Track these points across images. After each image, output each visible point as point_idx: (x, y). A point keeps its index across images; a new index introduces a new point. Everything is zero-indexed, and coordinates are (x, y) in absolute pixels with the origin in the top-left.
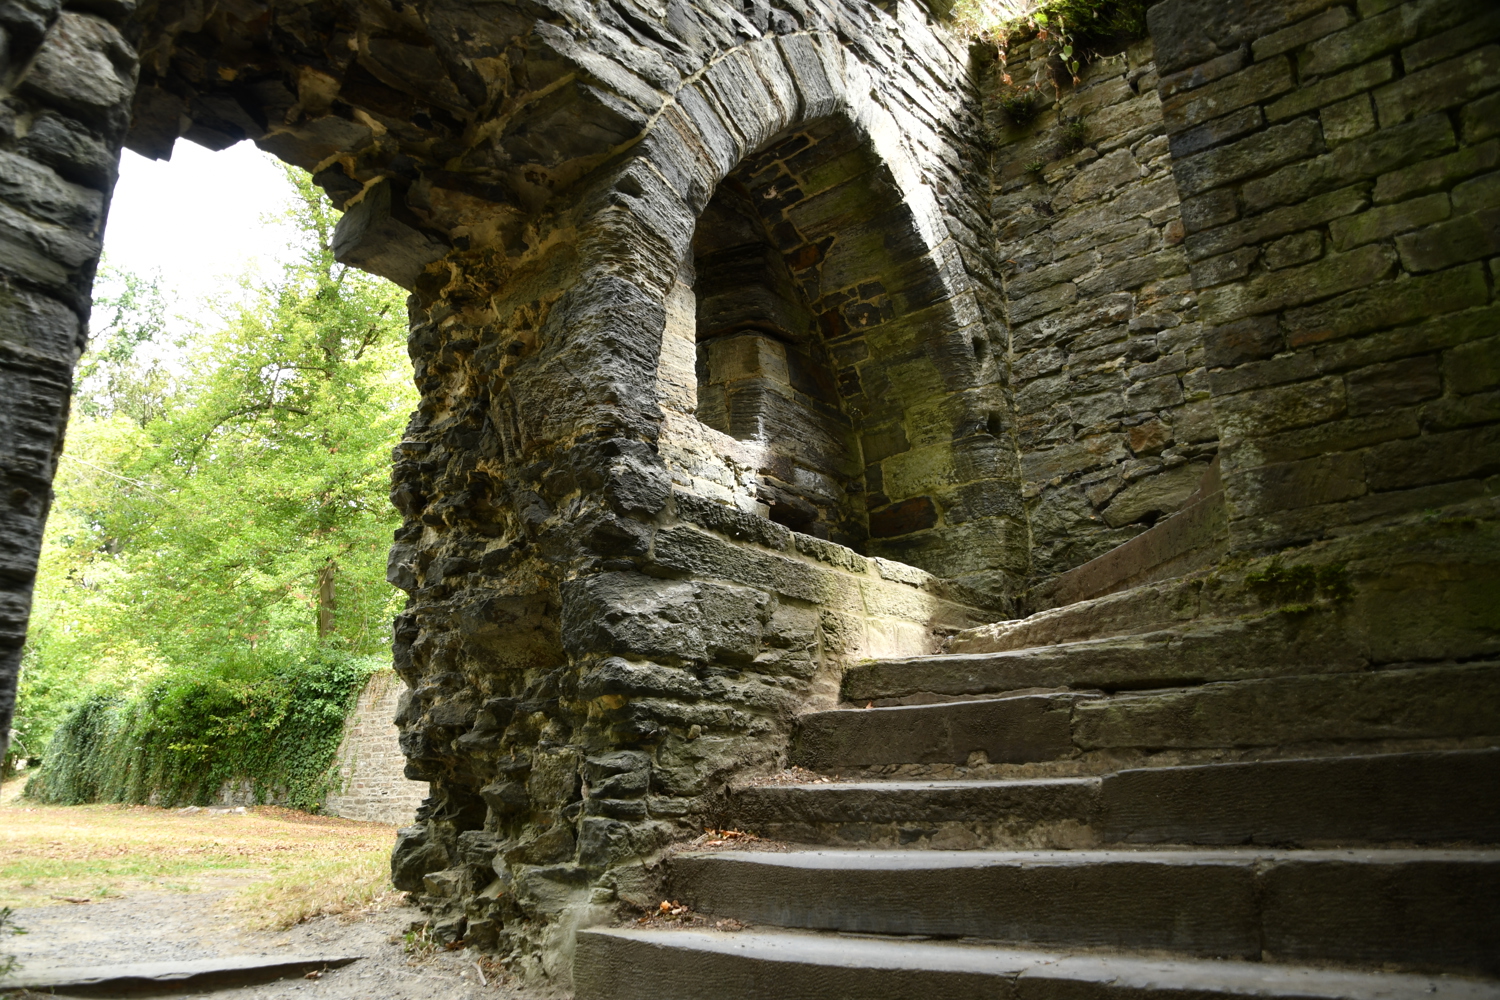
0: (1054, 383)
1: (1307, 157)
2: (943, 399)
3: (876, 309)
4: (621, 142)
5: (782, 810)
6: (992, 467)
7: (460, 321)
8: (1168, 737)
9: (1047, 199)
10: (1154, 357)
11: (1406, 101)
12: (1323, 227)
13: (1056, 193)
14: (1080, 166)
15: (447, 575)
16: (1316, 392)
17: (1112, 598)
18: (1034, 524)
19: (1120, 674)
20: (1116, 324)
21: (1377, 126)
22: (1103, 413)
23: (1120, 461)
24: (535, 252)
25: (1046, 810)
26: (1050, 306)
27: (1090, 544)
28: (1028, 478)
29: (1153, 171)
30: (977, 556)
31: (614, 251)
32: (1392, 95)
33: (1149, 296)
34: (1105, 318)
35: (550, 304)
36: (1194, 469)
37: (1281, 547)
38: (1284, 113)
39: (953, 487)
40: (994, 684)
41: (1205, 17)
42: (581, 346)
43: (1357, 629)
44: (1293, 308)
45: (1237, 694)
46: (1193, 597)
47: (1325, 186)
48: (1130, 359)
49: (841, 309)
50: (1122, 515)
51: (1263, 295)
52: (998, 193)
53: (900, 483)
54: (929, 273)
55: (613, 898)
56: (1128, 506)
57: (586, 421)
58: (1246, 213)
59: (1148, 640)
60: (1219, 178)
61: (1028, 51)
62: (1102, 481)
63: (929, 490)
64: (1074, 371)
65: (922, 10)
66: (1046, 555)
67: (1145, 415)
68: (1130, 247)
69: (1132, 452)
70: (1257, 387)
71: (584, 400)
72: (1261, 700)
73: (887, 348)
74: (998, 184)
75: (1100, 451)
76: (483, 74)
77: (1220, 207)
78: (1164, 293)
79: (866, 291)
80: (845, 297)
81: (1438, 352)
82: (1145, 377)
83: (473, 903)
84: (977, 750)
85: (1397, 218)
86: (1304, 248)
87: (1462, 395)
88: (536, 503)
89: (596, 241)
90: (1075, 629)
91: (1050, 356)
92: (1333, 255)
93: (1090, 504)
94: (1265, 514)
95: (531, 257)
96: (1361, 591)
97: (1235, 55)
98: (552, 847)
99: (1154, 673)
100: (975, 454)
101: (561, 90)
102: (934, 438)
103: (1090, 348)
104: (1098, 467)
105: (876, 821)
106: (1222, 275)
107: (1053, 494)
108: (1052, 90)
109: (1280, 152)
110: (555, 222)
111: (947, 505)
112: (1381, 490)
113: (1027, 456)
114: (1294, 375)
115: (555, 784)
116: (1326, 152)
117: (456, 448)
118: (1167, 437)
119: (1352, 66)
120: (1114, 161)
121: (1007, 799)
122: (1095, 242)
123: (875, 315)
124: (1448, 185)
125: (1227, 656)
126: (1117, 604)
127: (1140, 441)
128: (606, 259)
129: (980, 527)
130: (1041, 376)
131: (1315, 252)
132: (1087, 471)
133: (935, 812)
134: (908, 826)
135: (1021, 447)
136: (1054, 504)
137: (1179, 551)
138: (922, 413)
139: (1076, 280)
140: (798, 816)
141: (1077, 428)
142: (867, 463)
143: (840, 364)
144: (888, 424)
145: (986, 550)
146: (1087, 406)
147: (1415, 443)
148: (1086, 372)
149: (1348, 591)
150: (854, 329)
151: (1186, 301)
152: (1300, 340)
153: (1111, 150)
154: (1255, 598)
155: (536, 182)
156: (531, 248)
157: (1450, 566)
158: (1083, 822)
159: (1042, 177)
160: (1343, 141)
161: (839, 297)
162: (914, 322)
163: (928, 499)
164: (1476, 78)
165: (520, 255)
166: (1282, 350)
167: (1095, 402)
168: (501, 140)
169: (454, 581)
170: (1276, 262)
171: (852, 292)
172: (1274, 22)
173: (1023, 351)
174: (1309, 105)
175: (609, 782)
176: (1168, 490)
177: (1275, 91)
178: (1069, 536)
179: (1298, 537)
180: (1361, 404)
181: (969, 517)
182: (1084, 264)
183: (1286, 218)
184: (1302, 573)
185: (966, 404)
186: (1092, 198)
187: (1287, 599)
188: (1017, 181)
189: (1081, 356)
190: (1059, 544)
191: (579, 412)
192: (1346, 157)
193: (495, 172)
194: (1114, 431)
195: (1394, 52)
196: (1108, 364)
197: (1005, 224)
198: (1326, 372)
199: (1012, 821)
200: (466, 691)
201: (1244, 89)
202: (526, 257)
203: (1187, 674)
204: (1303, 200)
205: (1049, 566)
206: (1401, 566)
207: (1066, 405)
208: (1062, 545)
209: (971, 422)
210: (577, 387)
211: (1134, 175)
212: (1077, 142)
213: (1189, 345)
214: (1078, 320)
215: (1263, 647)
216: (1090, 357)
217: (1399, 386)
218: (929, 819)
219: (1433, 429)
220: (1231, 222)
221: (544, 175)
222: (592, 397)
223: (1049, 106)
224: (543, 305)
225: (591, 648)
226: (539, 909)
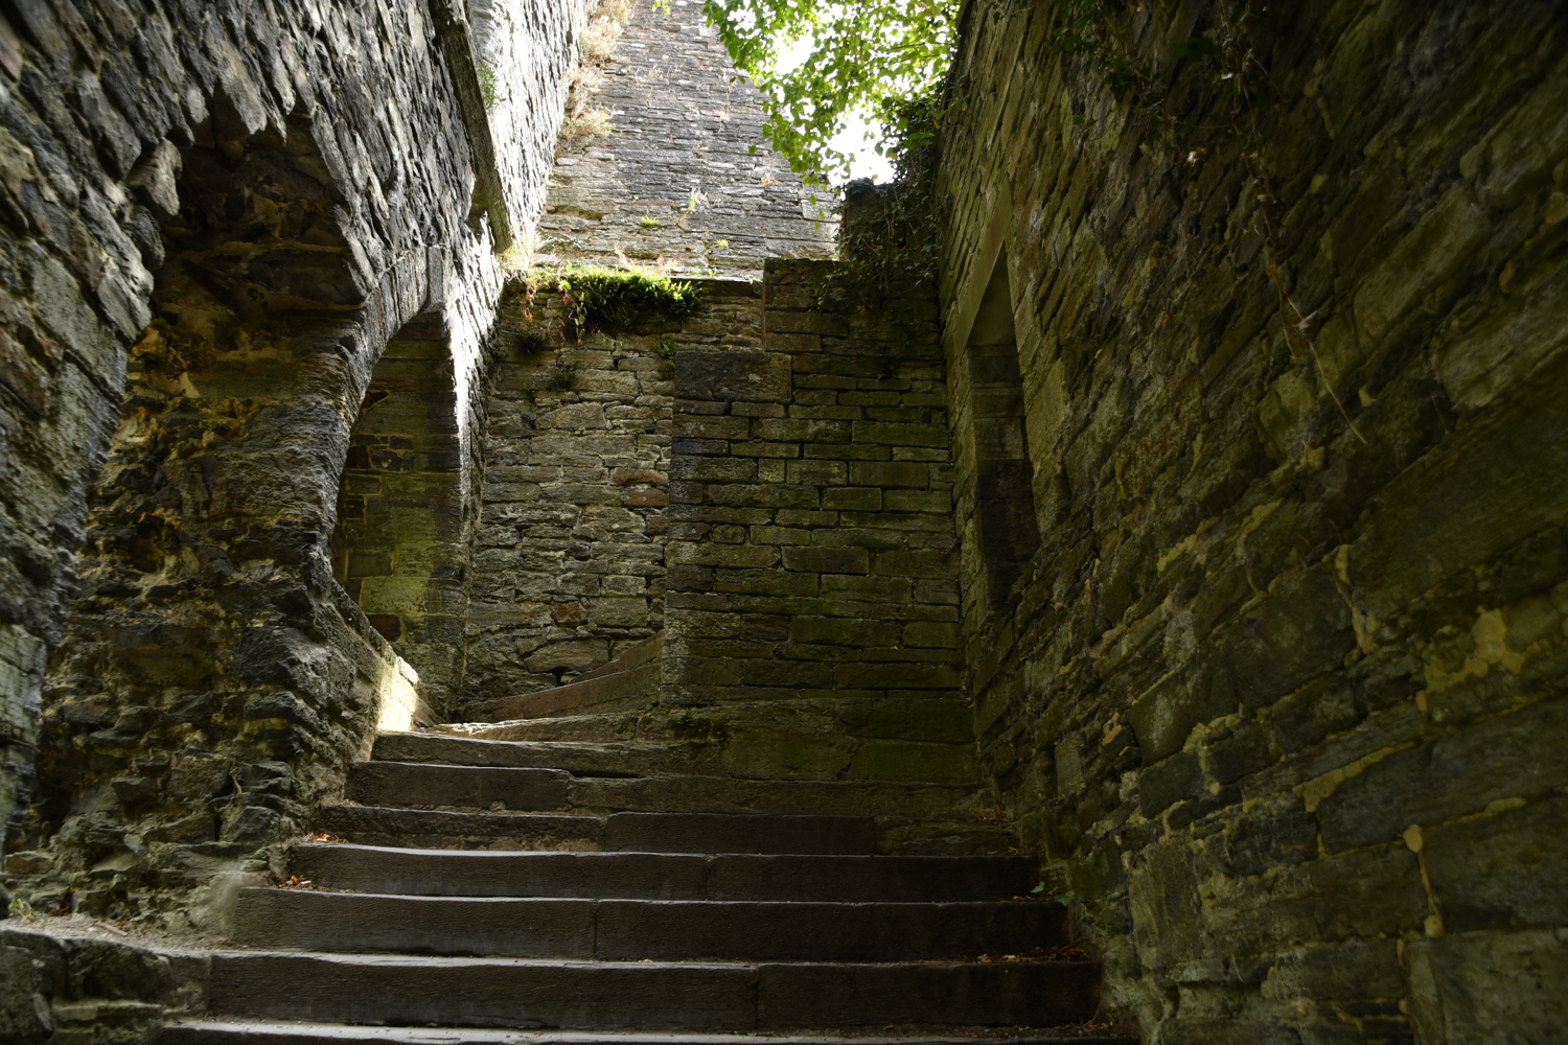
0: (508, 555)
1: (747, 483)
2: (432, 545)
3: (400, 459)
4: (342, 304)
5: (368, 823)
6: (456, 606)
7: (145, 380)
8: (628, 803)
9: (533, 416)
10: (585, 559)
11: (802, 473)
12: (747, 527)
13: (541, 414)
14: (564, 402)
15: (100, 593)
16: (724, 620)
17: (572, 719)
18: (470, 657)
19: (587, 765)
20: (564, 526)
21: (785, 481)
22: (540, 588)
23: (546, 625)
24: (243, 355)
25: (571, 833)
26: (517, 496)
27: (512, 681)
28: (471, 620)
29: (615, 427)
30: (430, 672)
31: (330, 389)
32: (795, 467)
33: (592, 514)
34: (556, 519)
35: (262, 407)
36: (597, 644)
37: (690, 706)
38: (740, 452)
39: (422, 614)
40: (498, 761)
41: (710, 373)
42: (295, 453)
43: (729, 758)
44: (722, 568)
45: (672, 782)
46: (631, 726)
47: (753, 504)
48: (568, 554)
49: (369, 449)
50: (540, 664)
51: (707, 555)
52: (496, 396)
53: (375, 599)
54: (453, 448)
55: (266, 867)
56: (545, 659)
57: (293, 512)
58: (708, 503)
59: (606, 748)
60: (696, 475)
61: (546, 299)
62: (529, 637)
63: (398, 610)
64: (525, 551)
65: (491, 243)
66: (475, 682)
67: (571, 597)
68: (586, 475)
69: (556, 621)
70: (693, 608)
71: (292, 494)
72: (685, 787)
73: (398, 492)
74: (497, 389)
75: (533, 614)
76: (256, 206)
77: (693, 493)
78: (602, 515)
79: (396, 443)
80: (376, 441)
81: (790, 615)
82: (577, 571)
83: (86, 876)
84: (499, 800)
85: (785, 536)
86: (735, 534)
87: (796, 642)
88: (224, 558)
89: (318, 376)
90: (540, 736)
91: (509, 534)
92: (748, 544)
93: (517, 651)
94: (684, 685)
95: (238, 358)
96: (734, 737)
97: (723, 405)
98: (191, 830)
99: (609, 768)
100: (446, 593)
101: (325, 254)
102: (415, 572)
103: (541, 537)
104: (528, 626)
105: (448, 834)
106: (686, 535)
107: (491, 638)
108: (557, 338)
109: (733, 474)
110: (274, 341)
111: (411, 626)
112: (748, 685)
113: (475, 604)
114: (715, 607)
115: (203, 781)
116: (757, 484)
117: (129, 488)
118: (583, 617)
119: (780, 442)
120: (591, 408)
121: (546, 824)
122: (561, 462)
123: (397, 463)
124: (812, 527)
125: (655, 764)
126: (576, 724)
127: (563, 615)
128: (324, 393)
129: (437, 650)
130: (499, 547)
131: (740, 540)
132: (520, 626)
133: (494, 830)
134: (471, 838)
135: (471, 596)
136: (489, 645)
137: (614, 697)
138: (411, 551)
139: (542, 485)
140: (381, 828)
141: (518, 593)
142: (349, 575)
143: (351, 491)
144: (379, 550)
145: (438, 669)
146: (529, 579)
147: (770, 662)
148: (533, 554)
149: (727, 736)
150: (374, 467)
151: (616, 526)
152: (722, 588)
153: (590, 401)
154: (672, 733)
155: (254, 299)
156: (241, 351)
157: (780, 731)
158: (593, 840)
159: (534, 399)
160: (767, 482)
161: (371, 439)
162: (427, 479)
163: (397, 618)
164: (834, 476)
165: (226, 351)
166: (711, 591)
167: (536, 578)
168: (251, 261)
169: (105, 600)
170: (718, 538)
171: (384, 440)
172: (746, 396)
173: (488, 524)
174: (754, 454)
175: (273, 781)
176: (576, 654)
177: (738, 437)
178: (496, 671)
179: (700, 702)
180: (747, 634)
181: (429, 640)
182: (550, 475)
183: (729, 514)
184: (703, 723)
185: (450, 553)
186: (568, 429)
187: (691, 736)
188: (514, 394)
189: (533, 541)
190: (487, 676)
191: (285, 502)
192: (765, 492)
193: (230, 280)
194: (545, 602)
195: (801, 443)
196: (552, 553)
197: (497, 422)
198: (732, 610)
199: (547, 838)
200: (103, 696)
201: (720, 429)
202: (232, 356)
203: (629, 771)
204: (740, 507)
205: (476, 691)
206: (756, 727)
207: (513, 573)
208: (489, 677)
209: (450, 569)
210: (287, 482)
211: (601, 425)
212: (565, 383)
213: (612, 557)
214: (537, 514)
215: (676, 761)
216: (539, 544)
217: (768, 629)
218: (489, 834)
219: (780, 657)
220: (698, 504)
221: (262, 295)
222: (301, 495)
223: (552, 349)
224: (255, 406)
225: (266, 680)
226: (188, 875)
